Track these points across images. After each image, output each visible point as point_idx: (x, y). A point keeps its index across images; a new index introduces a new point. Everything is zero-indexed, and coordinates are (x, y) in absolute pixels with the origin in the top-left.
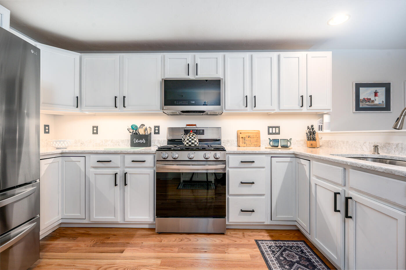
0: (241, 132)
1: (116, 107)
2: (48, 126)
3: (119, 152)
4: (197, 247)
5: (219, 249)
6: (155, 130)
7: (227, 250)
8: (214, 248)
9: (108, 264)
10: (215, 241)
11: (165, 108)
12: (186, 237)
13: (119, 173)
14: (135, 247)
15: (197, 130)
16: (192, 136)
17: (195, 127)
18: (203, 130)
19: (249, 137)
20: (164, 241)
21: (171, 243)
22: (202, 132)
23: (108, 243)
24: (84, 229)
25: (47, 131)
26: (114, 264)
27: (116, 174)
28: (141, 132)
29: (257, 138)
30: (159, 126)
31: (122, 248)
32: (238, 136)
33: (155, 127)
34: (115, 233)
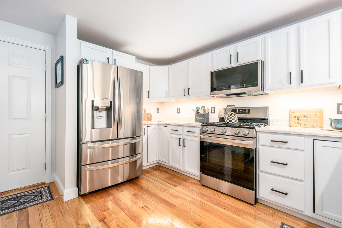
0: (294, 111)
1: (184, 95)
2: (159, 109)
3: (181, 125)
4: (221, 203)
5: (238, 212)
6: (212, 110)
7: (244, 216)
8: (234, 209)
9: (166, 189)
10: (239, 206)
11: (211, 94)
12: (218, 194)
13: (181, 138)
14: (184, 187)
15: (245, 110)
16: (231, 115)
17: (234, 107)
18: (249, 110)
19: (304, 117)
20: (202, 191)
21: (205, 193)
22: (248, 111)
23: (173, 180)
24: (167, 169)
25: (158, 112)
26: (168, 190)
27: (179, 139)
28: (201, 112)
29: (317, 117)
30: (215, 107)
31: (177, 185)
32: (289, 116)
33: (212, 108)
34: (179, 176)
